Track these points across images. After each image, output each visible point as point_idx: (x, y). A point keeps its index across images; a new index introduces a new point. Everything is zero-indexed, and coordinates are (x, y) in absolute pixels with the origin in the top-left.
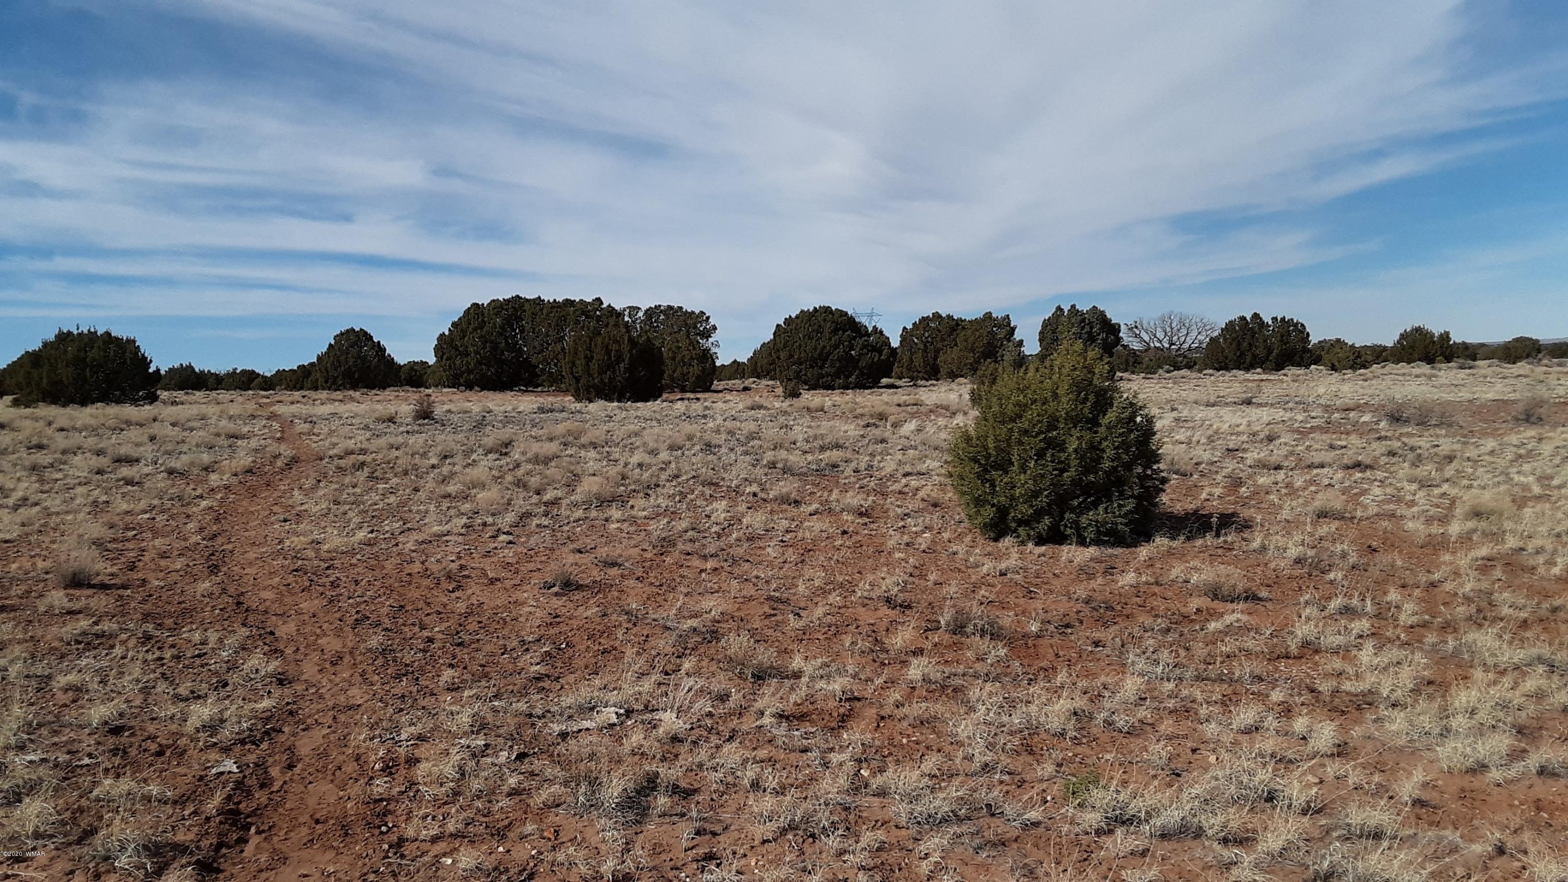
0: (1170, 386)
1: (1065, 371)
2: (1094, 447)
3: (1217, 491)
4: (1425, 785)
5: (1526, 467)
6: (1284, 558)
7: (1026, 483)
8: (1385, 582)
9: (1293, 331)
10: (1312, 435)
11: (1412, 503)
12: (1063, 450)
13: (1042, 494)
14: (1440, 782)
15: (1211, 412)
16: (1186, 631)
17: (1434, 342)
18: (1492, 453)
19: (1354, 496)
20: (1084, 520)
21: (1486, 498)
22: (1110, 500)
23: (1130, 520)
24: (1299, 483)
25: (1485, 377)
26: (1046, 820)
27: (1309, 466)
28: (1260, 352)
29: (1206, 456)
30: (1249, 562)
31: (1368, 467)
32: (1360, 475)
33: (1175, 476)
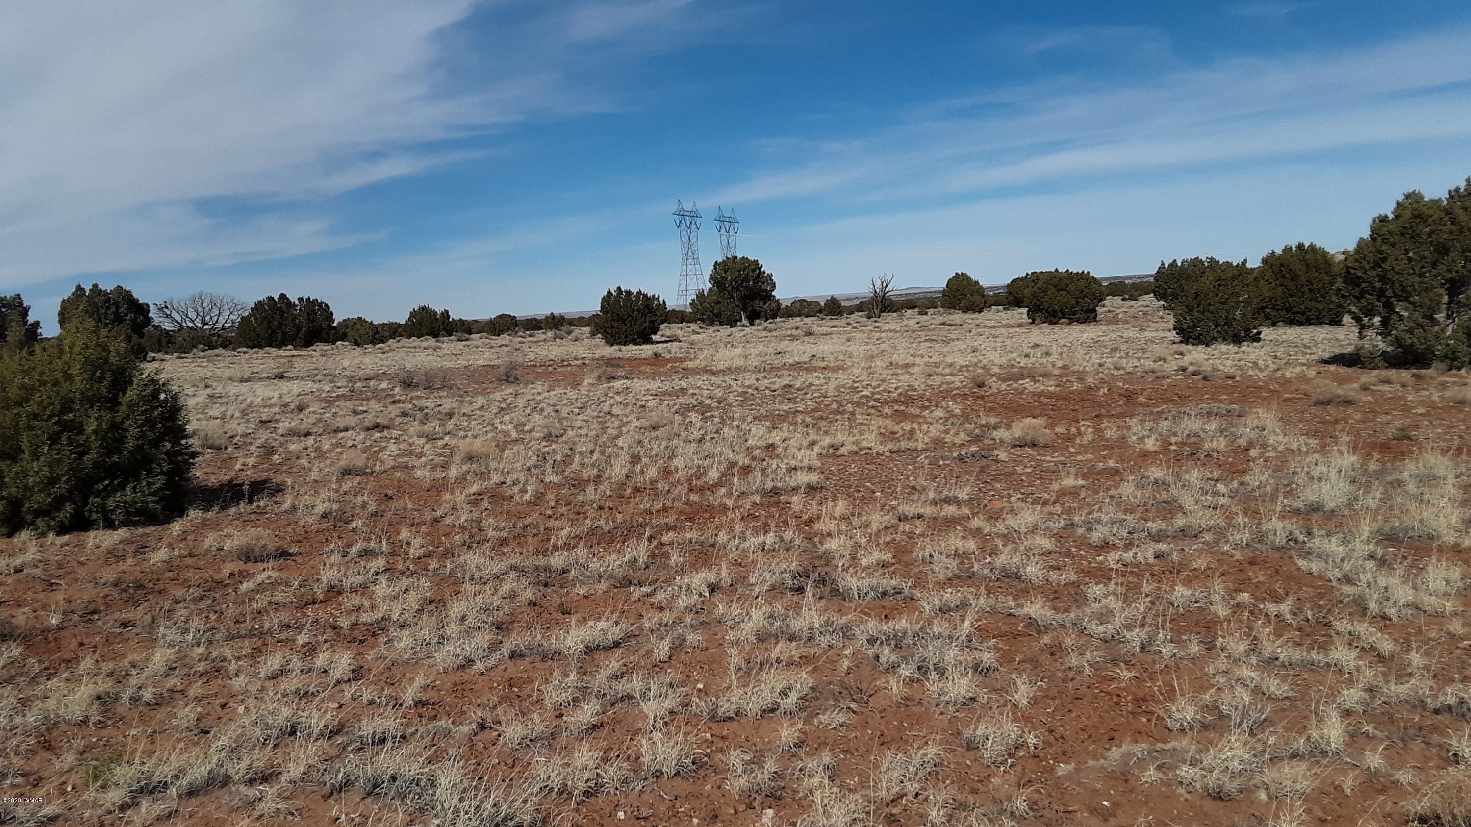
0: (204, 364)
1: (76, 349)
2: (115, 427)
3: (251, 461)
4: (425, 688)
5: (507, 418)
6: (312, 515)
7: (40, 470)
8: (399, 524)
9: (318, 310)
10: (337, 403)
11: (421, 455)
12: (81, 432)
13: (59, 480)
14: (438, 682)
15: (244, 388)
16: (217, 595)
17: (437, 319)
18: (482, 408)
19: (373, 454)
20: (111, 503)
21: (477, 445)
22: (137, 479)
23: (161, 498)
24: (326, 447)
25: (477, 347)
26: (65, 812)
27: (335, 431)
28: (290, 330)
29: (241, 429)
30: (280, 523)
31: (387, 428)
32: (379, 435)
33: (210, 451)
